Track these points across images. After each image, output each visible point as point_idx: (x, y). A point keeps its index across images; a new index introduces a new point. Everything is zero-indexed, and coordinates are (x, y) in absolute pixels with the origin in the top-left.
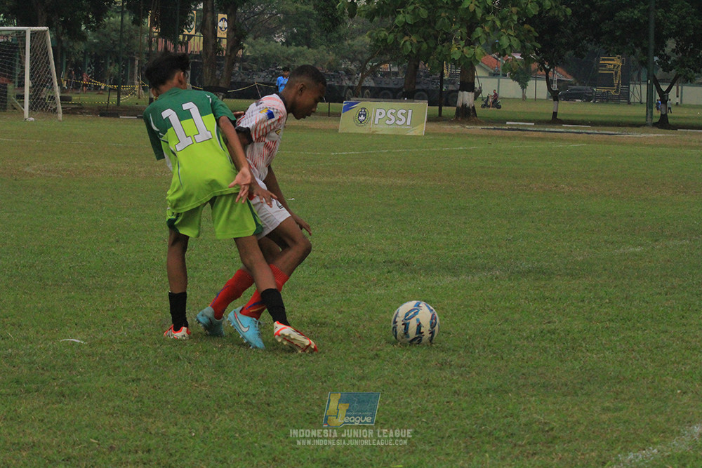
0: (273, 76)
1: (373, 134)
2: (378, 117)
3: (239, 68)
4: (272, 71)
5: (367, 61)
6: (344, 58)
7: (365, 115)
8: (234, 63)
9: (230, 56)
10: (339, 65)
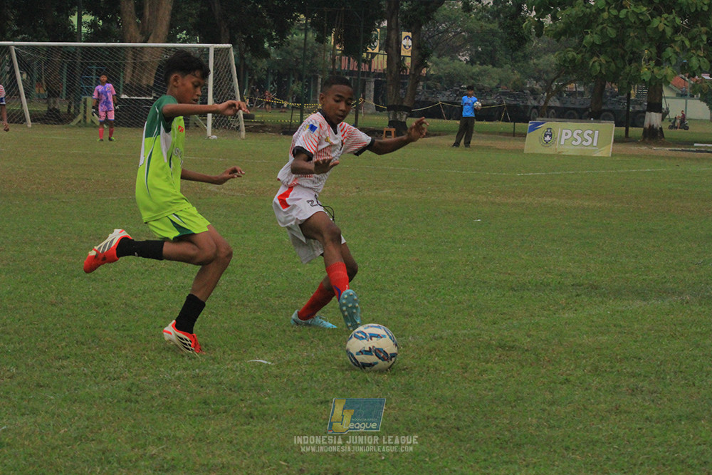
0: (457, 95)
1: (559, 155)
2: (564, 137)
3: (423, 86)
4: (457, 91)
5: (553, 81)
6: (529, 77)
7: (551, 136)
8: (418, 82)
9: (414, 75)
10: (524, 84)
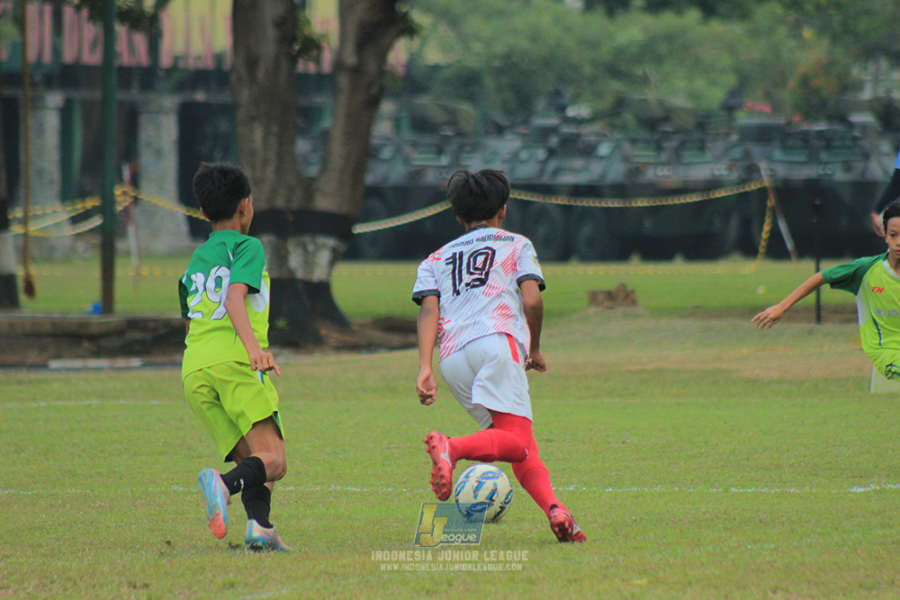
0: (552, 153)
3: (397, 122)
4: (546, 132)
8: (373, 103)
10: (847, 86)
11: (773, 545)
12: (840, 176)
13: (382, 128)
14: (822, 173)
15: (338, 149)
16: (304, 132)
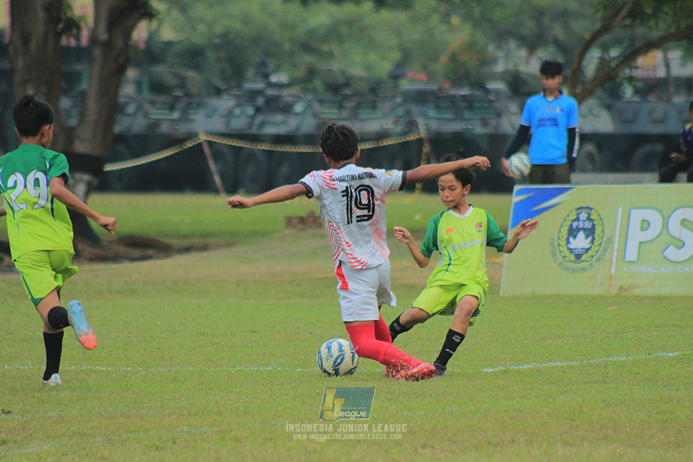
0: (258, 110)
1: (623, 297)
2: (636, 235)
3: (139, 85)
4: (254, 94)
5: (587, 46)
7: (590, 232)
8: (120, 70)
9: (108, 45)
10: (485, 61)
11: (423, 413)
12: (479, 129)
13: (128, 90)
14: (464, 127)
15: (92, 105)
16: (66, 92)
